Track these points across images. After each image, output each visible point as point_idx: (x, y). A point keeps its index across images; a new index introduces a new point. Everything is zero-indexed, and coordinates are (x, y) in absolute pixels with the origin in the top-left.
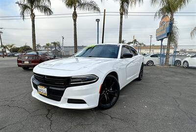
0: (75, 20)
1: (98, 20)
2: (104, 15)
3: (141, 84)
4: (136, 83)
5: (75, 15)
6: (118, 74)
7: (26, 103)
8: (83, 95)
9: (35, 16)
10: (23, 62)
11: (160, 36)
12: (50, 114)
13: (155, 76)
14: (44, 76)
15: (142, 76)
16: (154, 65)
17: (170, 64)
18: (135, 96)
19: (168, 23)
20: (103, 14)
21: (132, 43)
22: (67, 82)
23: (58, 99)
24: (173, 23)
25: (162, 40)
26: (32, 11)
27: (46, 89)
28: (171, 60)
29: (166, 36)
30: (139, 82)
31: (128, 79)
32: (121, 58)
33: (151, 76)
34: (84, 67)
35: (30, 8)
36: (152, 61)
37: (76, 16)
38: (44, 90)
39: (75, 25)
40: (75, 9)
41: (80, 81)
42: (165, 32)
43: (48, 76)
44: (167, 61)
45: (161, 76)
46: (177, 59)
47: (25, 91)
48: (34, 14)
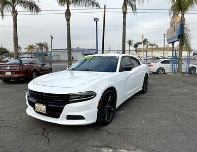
0: (68, 20)
1: (96, 20)
2: (105, 12)
3: (145, 98)
4: (139, 97)
5: (68, 13)
6: (117, 89)
7: (18, 123)
8: (82, 111)
9: (17, 14)
10: (3, 73)
11: (171, 39)
12: (46, 132)
13: (162, 88)
14: (43, 93)
15: (146, 88)
16: (166, 73)
17: (183, 71)
18: (135, 111)
19: (178, 24)
20: (103, 10)
21: (141, 43)
22: (66, 99)
23: (57, 116)
24: (184, 24)
25: (173, 43)
26: (14, 8)
27: (44, 107)
28: (184, 67)
29: (177, 39)
30: (143, 96)
31: (128, 93)
32: (120, 71)
33: (158, 88)
34: (83, 84)
35: (10, 4)
36: (162, 69)
37: (70, 14)
38: (43, 108)
39: (68, 25)
40: (68, 7)
41: (78, 98)
42: (176, 34)
43: (46, 94)
44: (180, 68)
45: (169, 88)
46: (191, 65)
47: (13, 110)
48: (16, 12)
